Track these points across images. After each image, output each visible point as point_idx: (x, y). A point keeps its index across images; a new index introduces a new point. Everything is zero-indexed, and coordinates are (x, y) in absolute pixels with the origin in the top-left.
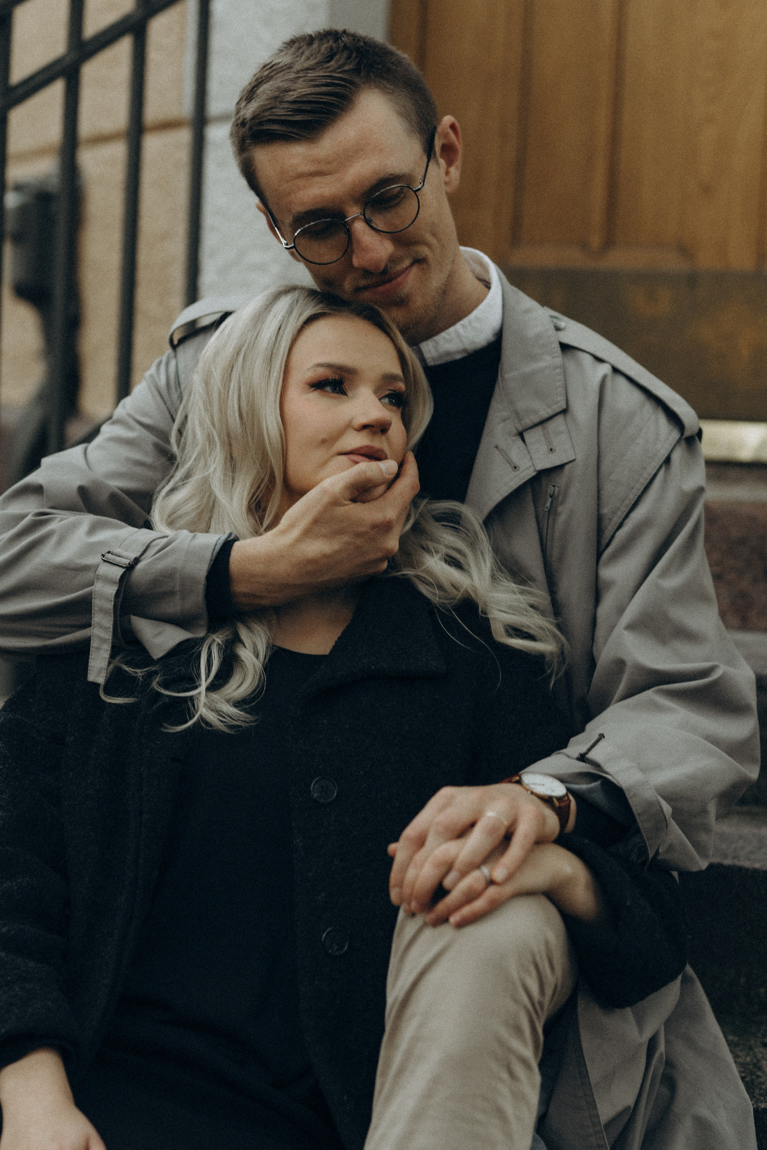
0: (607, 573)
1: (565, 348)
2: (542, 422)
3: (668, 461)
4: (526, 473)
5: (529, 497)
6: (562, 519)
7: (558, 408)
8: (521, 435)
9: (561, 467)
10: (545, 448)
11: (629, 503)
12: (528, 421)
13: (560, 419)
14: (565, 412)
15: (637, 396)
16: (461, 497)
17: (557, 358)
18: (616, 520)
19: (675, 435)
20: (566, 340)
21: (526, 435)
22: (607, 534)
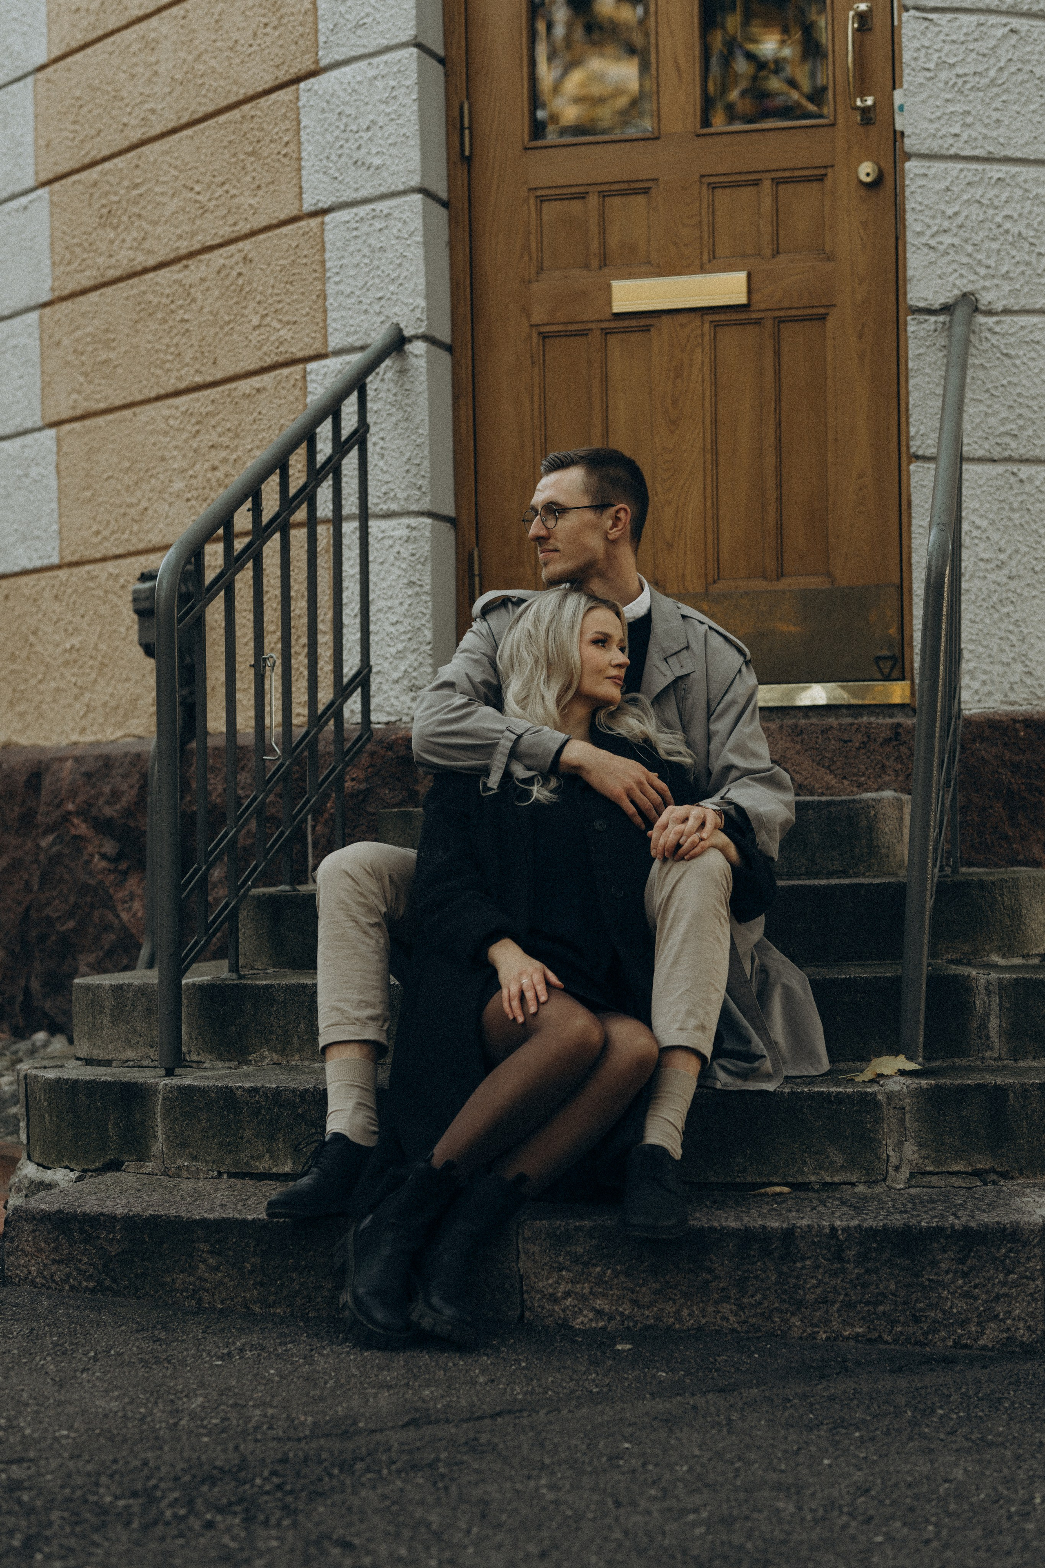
0: (713, 727)
1: (684, 617)
2: (676, 653)
3: (740, 671)
4: (671, 678)
5: (672, 691)
6: (690, 701)
7: (682, 646)
8: (665, 659)
9: (688, 675)
10: (678, 666)
11: (723, 692)
12: (669, 653)
13: (685, 651)
14: (687, 648)
15: (720, 640)
16: (638, 691)
17: (681, 621)
18: (717, 701)
19: (742, 660)
20: (684, 613)
21: (669, 660)
22: (712, 708)
